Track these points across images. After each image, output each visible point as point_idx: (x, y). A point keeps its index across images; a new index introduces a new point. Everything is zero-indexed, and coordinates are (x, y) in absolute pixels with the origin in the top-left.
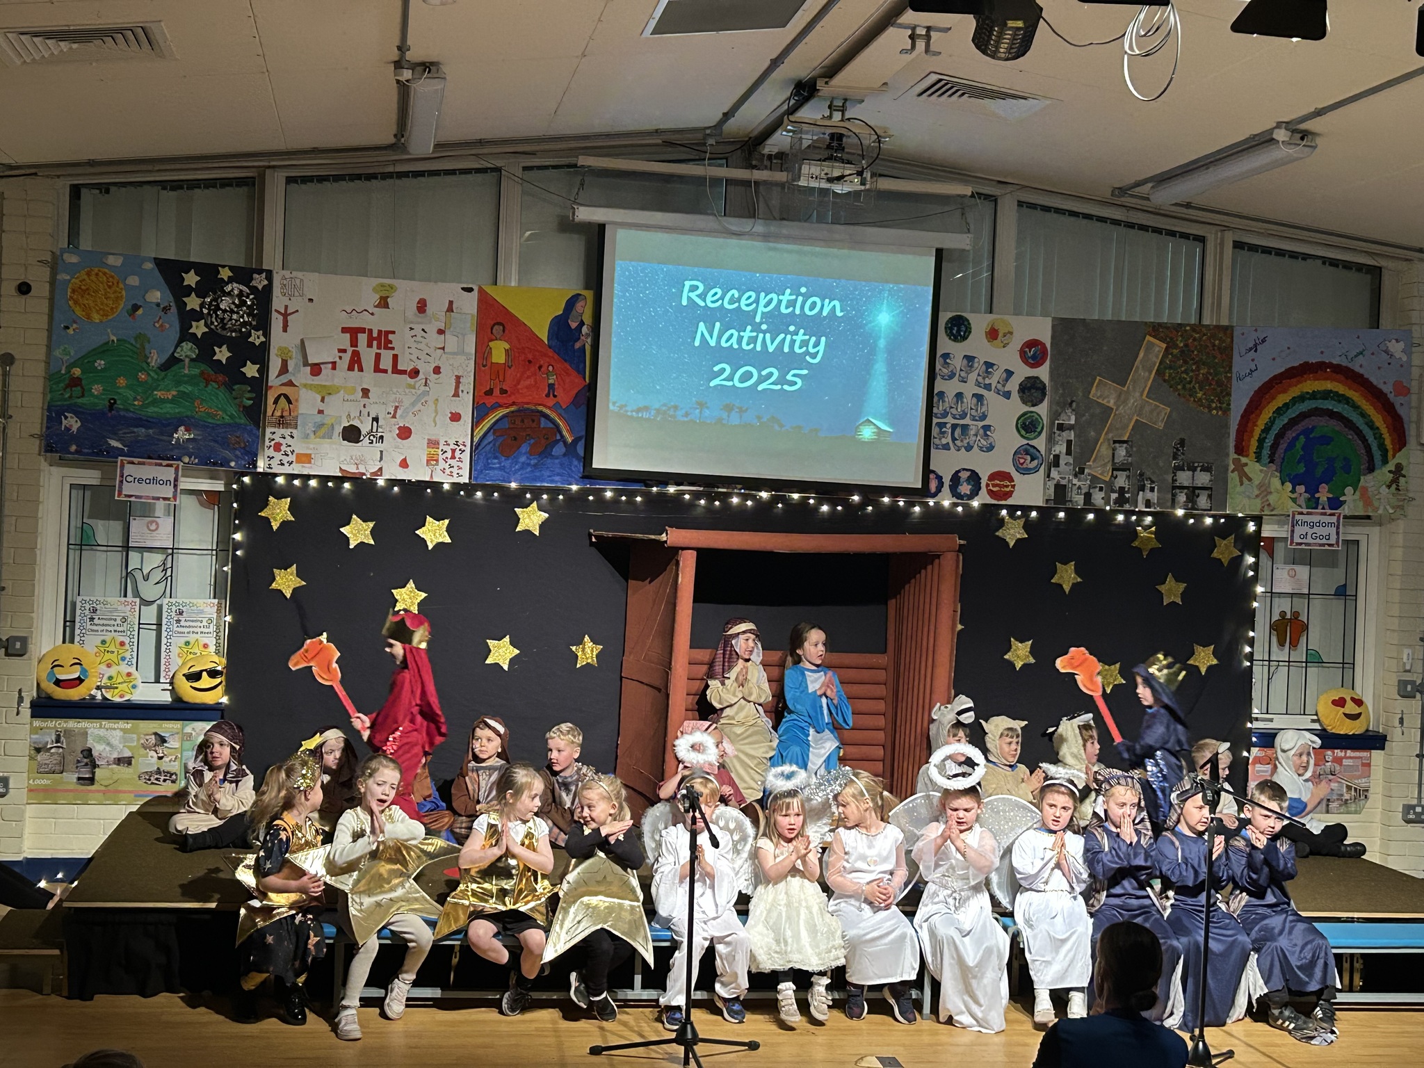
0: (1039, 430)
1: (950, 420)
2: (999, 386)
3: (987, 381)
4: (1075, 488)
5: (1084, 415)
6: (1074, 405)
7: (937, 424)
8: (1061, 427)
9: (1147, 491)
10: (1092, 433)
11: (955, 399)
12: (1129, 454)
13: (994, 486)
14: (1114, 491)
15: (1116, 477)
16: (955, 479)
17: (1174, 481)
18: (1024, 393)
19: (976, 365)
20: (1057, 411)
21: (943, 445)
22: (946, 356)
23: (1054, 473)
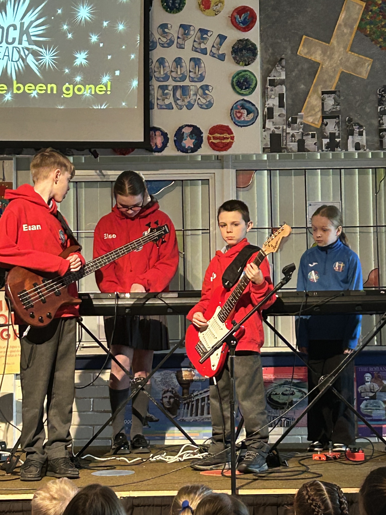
0: (252, 86)
1: (171, 83)
2: (214, 50)
3: (203, 46)
4: (289, 136)
5: (293, 71)
6: (284, 62)
7: (160, 87)
8: (273, 83)
9: (356, 135)
10: (302, 86)
11: (175, 63)
12: (337, 103)
13: (215, 138)
14: (326, 137)
15: (326, 125)
16: (179, 134)
17: (381, 124)
18: (235, 55)
19: (192, 33)
20: (268, 68)
21: (166, 105)
22: (164, 26)
23: (269, 124)
